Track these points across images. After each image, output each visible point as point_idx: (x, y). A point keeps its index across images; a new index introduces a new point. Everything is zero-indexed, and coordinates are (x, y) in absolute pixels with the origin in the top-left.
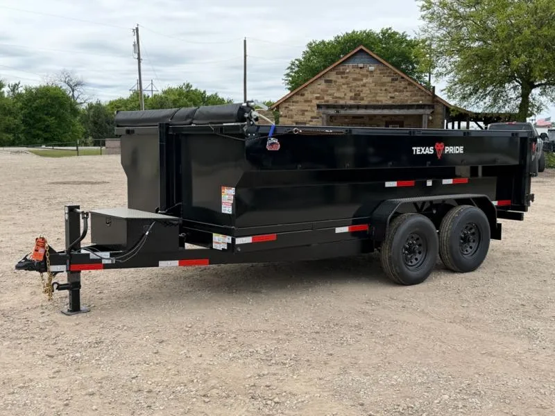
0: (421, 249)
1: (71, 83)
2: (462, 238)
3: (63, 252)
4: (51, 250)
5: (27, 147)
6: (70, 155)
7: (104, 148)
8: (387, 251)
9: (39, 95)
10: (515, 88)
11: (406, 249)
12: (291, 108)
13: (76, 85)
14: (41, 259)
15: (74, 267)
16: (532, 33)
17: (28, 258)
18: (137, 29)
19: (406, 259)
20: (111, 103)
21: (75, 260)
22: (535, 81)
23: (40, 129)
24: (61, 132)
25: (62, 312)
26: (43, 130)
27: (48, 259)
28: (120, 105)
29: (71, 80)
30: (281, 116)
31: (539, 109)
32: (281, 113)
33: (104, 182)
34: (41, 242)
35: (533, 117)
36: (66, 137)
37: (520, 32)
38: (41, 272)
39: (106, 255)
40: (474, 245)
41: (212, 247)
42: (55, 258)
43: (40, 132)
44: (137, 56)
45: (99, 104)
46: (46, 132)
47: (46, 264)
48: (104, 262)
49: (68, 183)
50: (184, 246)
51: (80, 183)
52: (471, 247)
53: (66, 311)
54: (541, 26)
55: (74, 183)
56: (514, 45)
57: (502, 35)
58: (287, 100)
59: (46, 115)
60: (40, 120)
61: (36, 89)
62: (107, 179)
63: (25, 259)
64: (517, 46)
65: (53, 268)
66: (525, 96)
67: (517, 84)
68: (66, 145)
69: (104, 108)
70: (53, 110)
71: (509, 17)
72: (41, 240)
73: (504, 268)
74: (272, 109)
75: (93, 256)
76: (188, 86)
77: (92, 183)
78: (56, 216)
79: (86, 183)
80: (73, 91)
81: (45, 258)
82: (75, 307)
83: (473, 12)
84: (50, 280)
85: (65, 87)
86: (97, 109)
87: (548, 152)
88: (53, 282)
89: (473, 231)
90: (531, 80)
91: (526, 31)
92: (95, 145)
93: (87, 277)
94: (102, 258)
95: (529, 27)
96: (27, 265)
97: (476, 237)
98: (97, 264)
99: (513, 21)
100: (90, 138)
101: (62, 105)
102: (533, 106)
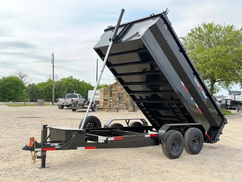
0: (178, 144)
1: (21, 75)
2: (193, 141)
3: (40, 143)
4: (36, 142)
5: (3, 102)
6: (22, 106)
7: (36, 103)
8: (165, 145)
9: (9, 80)
10: (208, 82)
11: (172, 144)
12: (117, 87)
13: (23, 76)
14: (32, 146)
15: (44, 149)
16: (214, 60)
17: (27, 145)
18: (53, 54)
19: (172, 148)
20: (39, 84)
21: (45, 146)
22: (216, 79)
23: (7, 95)
24: (17, 96)
25: (38, 168)
26: (9, 95)
27: (35, 146)
28: (43, 85)
29: (21, 74)
30: (113, 91)
31: (218, 91)
32: (113, 89)
33: (40, 117)
34: (32, 139)
35: (215, 94)
36: (18, 98)
37: (209, 60)
38: (31, 151)
39: (57, 144)
40: (197, 143)
41: (98, 142)
42: (37, 145)
43: (7, 96)
44: (52, 65)
45: (34, 84)
46: (10, 96)
47: (34, 147)
48: (56, 147)
49: (24, 117)
50: (87, 141)
51: (30, 118)
52: (196, 145)
53: (40, 167)
54: (218, 58)
55: (27, 117)
56: (207, 65)
57: (202, 61)
58: (115, 84)
59: (11, 88)
60: (8, 91)
61: (7, 78)
62: (41, 116)
63: (26, 146)
64: (208, 65)
65: (36, 150)
66: (212, 85)
67: (209, 80)
68: (18, 102)
69: (36, 86)
70: (14, 87)
71: (205, 54)
72: (32, 138)
73: (209, 153)
74: (109, 88)
75: (51, 145)
76: (71, 77)
77: (35, 118)
78: (24, 131)
79: (32, 117)
80: (22, 78)
81: (33, 145)
82: (43, 166)
83: (191, 52)
84: (35, 154)
85: (19, 77)
86: (33, 87)
87: (222, 108)
88: (36, 155)
89: (197, 138)
90: (214, 79)
91: (212, 60)
92: (31, 102)
93: (49, 153)
94: (55, 146)
95: (213, 58)
96: (26, 148)
97: (198, 140)
98: (53, 148)
99: (206, 56)
100: (29, 99)
101: (18, 84)
102: (216, 89)
